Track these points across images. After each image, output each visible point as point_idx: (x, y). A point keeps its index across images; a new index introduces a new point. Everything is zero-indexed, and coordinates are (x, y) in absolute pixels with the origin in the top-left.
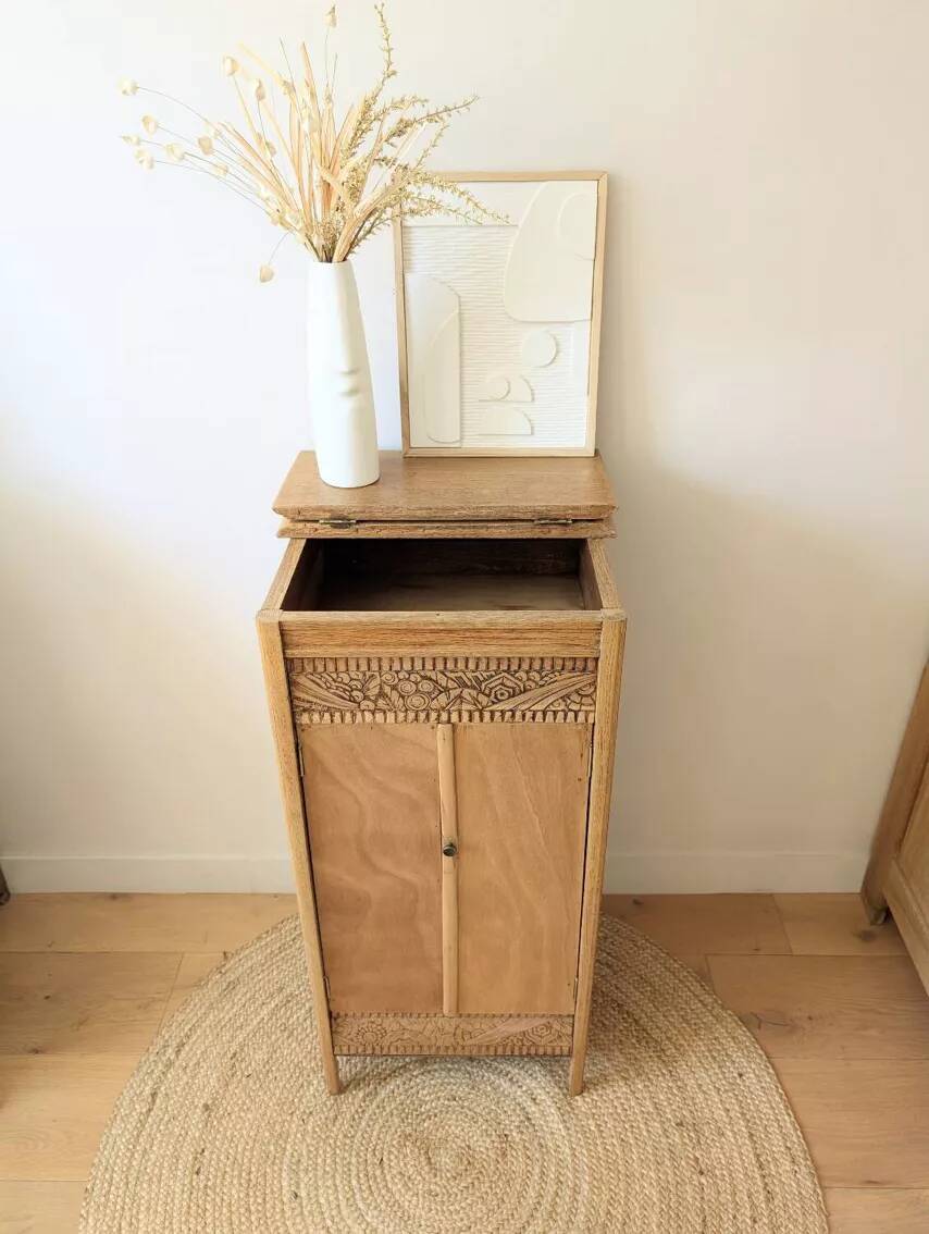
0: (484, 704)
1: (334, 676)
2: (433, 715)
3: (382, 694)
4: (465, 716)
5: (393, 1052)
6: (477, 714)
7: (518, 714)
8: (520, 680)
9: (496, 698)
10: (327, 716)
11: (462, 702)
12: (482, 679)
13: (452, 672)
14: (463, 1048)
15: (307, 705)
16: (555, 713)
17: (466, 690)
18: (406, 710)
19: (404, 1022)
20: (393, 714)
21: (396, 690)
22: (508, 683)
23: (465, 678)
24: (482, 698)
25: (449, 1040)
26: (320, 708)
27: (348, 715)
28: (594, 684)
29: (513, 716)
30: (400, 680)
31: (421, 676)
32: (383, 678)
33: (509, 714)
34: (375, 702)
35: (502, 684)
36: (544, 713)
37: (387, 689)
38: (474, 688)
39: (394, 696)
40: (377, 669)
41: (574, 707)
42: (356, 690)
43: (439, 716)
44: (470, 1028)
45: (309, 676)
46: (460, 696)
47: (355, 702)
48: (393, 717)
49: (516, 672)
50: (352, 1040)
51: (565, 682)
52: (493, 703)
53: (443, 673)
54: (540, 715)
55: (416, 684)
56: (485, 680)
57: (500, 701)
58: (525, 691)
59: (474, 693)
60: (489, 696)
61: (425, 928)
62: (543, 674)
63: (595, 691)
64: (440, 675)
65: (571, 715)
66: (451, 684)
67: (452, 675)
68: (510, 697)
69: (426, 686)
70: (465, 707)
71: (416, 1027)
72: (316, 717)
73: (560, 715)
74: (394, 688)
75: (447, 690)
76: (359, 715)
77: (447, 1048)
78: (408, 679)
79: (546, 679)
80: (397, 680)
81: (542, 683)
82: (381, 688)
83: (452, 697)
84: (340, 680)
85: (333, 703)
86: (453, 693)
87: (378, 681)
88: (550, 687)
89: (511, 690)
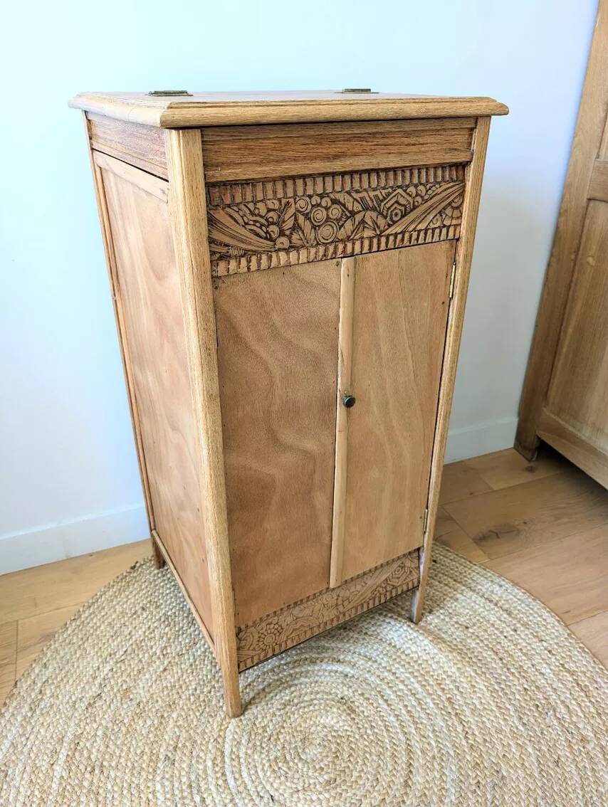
0: (382, 228)
1: (251, 206)
2: (341, 246)
3: (296, 227)
4: (366, 243)
5: (290, 645)
6: (375, 241)
7: (407, 235)
8: (410, 196)
9: (391, 219)
10: (243, 261)
11: (364, 227)
12: (381, 198)
13: (357, 192)
14: (344, 615)
15: (224, 250)
16: (434, 230)
17: (369, 213)
18: (318, 244)
19: (296, 611)
20: (305, 251)
21: (310, 219)
22: (402, 201)
23: (368, 199)
24: (381, 222)
25: (333, 613)
26: (236, 252)
27: (264, 257)
28: (462, 195)
29: (403, 240)
30: (313, 206)
31: (332, 200)
32: (298, 206)
33: (399, 237)
34: (290, 237)
35: (397, 202)
36: (426, 230)
37: (301, 219)
38: (374, 209)
39: (307, 226)
40: (292, 195)
41: (447, 222)
42: (273, 223)
43: (345, 247)
44: (347, 594)
45: (228, 209)
46: (363, 222)
47: (271, 239)
48: (306, 255)
49: (408, 186)
50: (254, 649)
51: (443, 194)
52: (390, 226)
53: (349, 193)
54: (422, 234)
55: (327, 209)
56: (385, 199)
57: (395, 222)
58: (415, 208)
59: (374, 214)
60: (386, 217)
61: (320, 499)
62: (428, 187)
63: (463, 202)
64: (347, 197)
65: (444, 231)
66: (357, 207)
67: (357, 196)
68: (403, 216)
69: (336, 212)
70: (368, 233)
71: (308, 612)
72: (233, 264)
73: (437, 231)
74: (307, 216)
75: (353, 214)
76: (274, 255)
77: (332, 620)
78: (319, 205)
79: (430, 192)
80: (310, 207)
81: (426, 197)
82: (295, 218)
83: (357, 223)
84: (257, 212)
85: (250, 243)
86: (358, 218)
87: (292, 211)
88: (433, 201)
89: (403, 208)
